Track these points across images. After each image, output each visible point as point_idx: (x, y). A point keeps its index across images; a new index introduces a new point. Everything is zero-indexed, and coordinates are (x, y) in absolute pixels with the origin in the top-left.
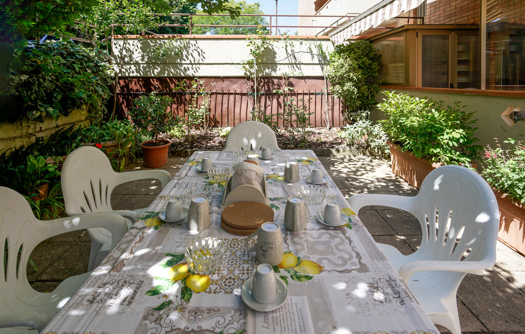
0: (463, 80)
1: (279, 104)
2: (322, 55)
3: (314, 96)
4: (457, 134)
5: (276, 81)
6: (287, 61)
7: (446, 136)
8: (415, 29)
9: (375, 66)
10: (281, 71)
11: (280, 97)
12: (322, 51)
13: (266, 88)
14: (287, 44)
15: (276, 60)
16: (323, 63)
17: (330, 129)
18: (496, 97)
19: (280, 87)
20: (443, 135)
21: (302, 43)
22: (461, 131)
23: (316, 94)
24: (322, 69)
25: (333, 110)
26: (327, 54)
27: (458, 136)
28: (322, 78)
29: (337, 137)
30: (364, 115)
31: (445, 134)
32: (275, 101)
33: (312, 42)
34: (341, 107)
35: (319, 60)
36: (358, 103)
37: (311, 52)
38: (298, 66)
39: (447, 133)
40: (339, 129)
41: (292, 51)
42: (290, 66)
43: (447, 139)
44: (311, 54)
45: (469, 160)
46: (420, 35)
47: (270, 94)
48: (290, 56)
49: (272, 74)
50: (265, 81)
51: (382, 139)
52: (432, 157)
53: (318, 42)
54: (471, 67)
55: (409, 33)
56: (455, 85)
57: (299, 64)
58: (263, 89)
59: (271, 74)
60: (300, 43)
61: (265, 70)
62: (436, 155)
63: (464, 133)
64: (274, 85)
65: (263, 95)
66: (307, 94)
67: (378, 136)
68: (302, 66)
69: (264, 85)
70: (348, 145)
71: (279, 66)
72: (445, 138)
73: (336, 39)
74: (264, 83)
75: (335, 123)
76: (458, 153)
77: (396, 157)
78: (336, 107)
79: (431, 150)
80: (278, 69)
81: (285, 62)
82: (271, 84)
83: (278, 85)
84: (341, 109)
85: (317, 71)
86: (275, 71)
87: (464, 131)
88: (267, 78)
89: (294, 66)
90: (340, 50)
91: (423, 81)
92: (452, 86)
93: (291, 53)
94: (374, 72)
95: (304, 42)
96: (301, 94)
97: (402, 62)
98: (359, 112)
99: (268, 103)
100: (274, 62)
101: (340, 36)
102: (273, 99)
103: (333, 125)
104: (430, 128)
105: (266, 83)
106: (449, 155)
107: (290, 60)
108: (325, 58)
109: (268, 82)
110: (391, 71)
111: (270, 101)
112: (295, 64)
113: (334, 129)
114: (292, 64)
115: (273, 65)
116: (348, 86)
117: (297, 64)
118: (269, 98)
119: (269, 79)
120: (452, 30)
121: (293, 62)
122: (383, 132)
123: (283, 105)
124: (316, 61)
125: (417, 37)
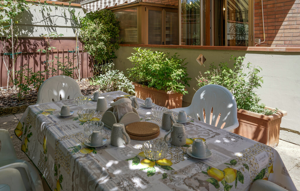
0: (167, 39)
1: (36, 62)
2: (74, 19)
3: (67, 54)
4: (179, 72)
5: (32, 41)
6: (43, 23)
7: (174, 74)
8: (145, 5)
9: (117, 29)
10: (38, 32)
11: (36, 56)
12: (74, 16)
13: (23, 48)
14: (45, 8)
15: (32, 22)
16: (75, 26)
17: (81, 80)
18: (194, 49)
19: (36, 46)
20: (173, 73)
21: (57, 8)
22: (181, 70)
23: (69, 52)
24: (74, 32)
25: (82, 64)
26: (78, 19)
27: (180, 73)
28: (74, 39)
29: (90, 86)
30: (110, 66)
31: (174, 73)
32: (32, 60)
33: (67, 8)
34: (88, 61)
35: (72, 24)
36: (105, 58)
37: (65, 16)
38: (54, 28)
39: (175, 72)
40: (88, 79)
41: (48, 15)
42: (46, 28)
43: (175, 76)
44: (65, 19)
45: (184, 87)
46: (147, 10)
47: (26, 54)
48: (47, 19)
49: (29, 35)
50: (21, 41)
51: (125, 82)
52: (167, 88)
53: (72, 9)
54: (171, 32)
55: (141, 7)
56: (165, 43)
57: (54, 26)
58: (19, 48)
59: (27, 34)
60: (55, 8)
61: (21, 31)
62: (169, 86)
63: (183, 71)
64: (31, 45)
65: (19, 54)
66: (61, 52)
67: (122, 81)
68: (57, 28)
69: (20, 45)
70: (101, 90)
71: (35, 28)
72: (174, 75)
73: (88, 7)
74: (21, 43)
75: (84, 75)
76: (180, 83)
77: (139, 93)
78: (85, 62)
79: (167, 83)
80: (34, 30)
81: (41, 24)
82: (27, 44)
83: (35, 45)
84: (89, 63)
85: (69, 33)
86: (32, 32)
87: (182, 70)
88: (23, 38)
89: (50, 28)
90: (92, 17)
91: (149, 40)
92: (163, 44)
93: (47, 16)
94: (116, 34)
95: (58, 7)
96: (56, 53)
97: (136, 27)
98: (106, 64)
99: (25, 62)
100: (31, 24)
101: (94, 6)
102: (29, 58)
103: (82, 77)
104: (167, 70)
105: (23, 43)
106: (175, 85)
107: (46, 23)
108: (76, 22)
109: (25, 42)
110: (127, 33)
111: (27, 60)
112: (51, 26)
113: (84, 80)
114: (48, 26)
115: (30, 27)
116: (101, 45)
117: (53, 27)
118: (26, 57)
119: (25, 40)
120: (163, 8)
121: (49, 25)
122: (125, 77)
123: (39, 63)
124: (69, 24)
125: (146, 11)
